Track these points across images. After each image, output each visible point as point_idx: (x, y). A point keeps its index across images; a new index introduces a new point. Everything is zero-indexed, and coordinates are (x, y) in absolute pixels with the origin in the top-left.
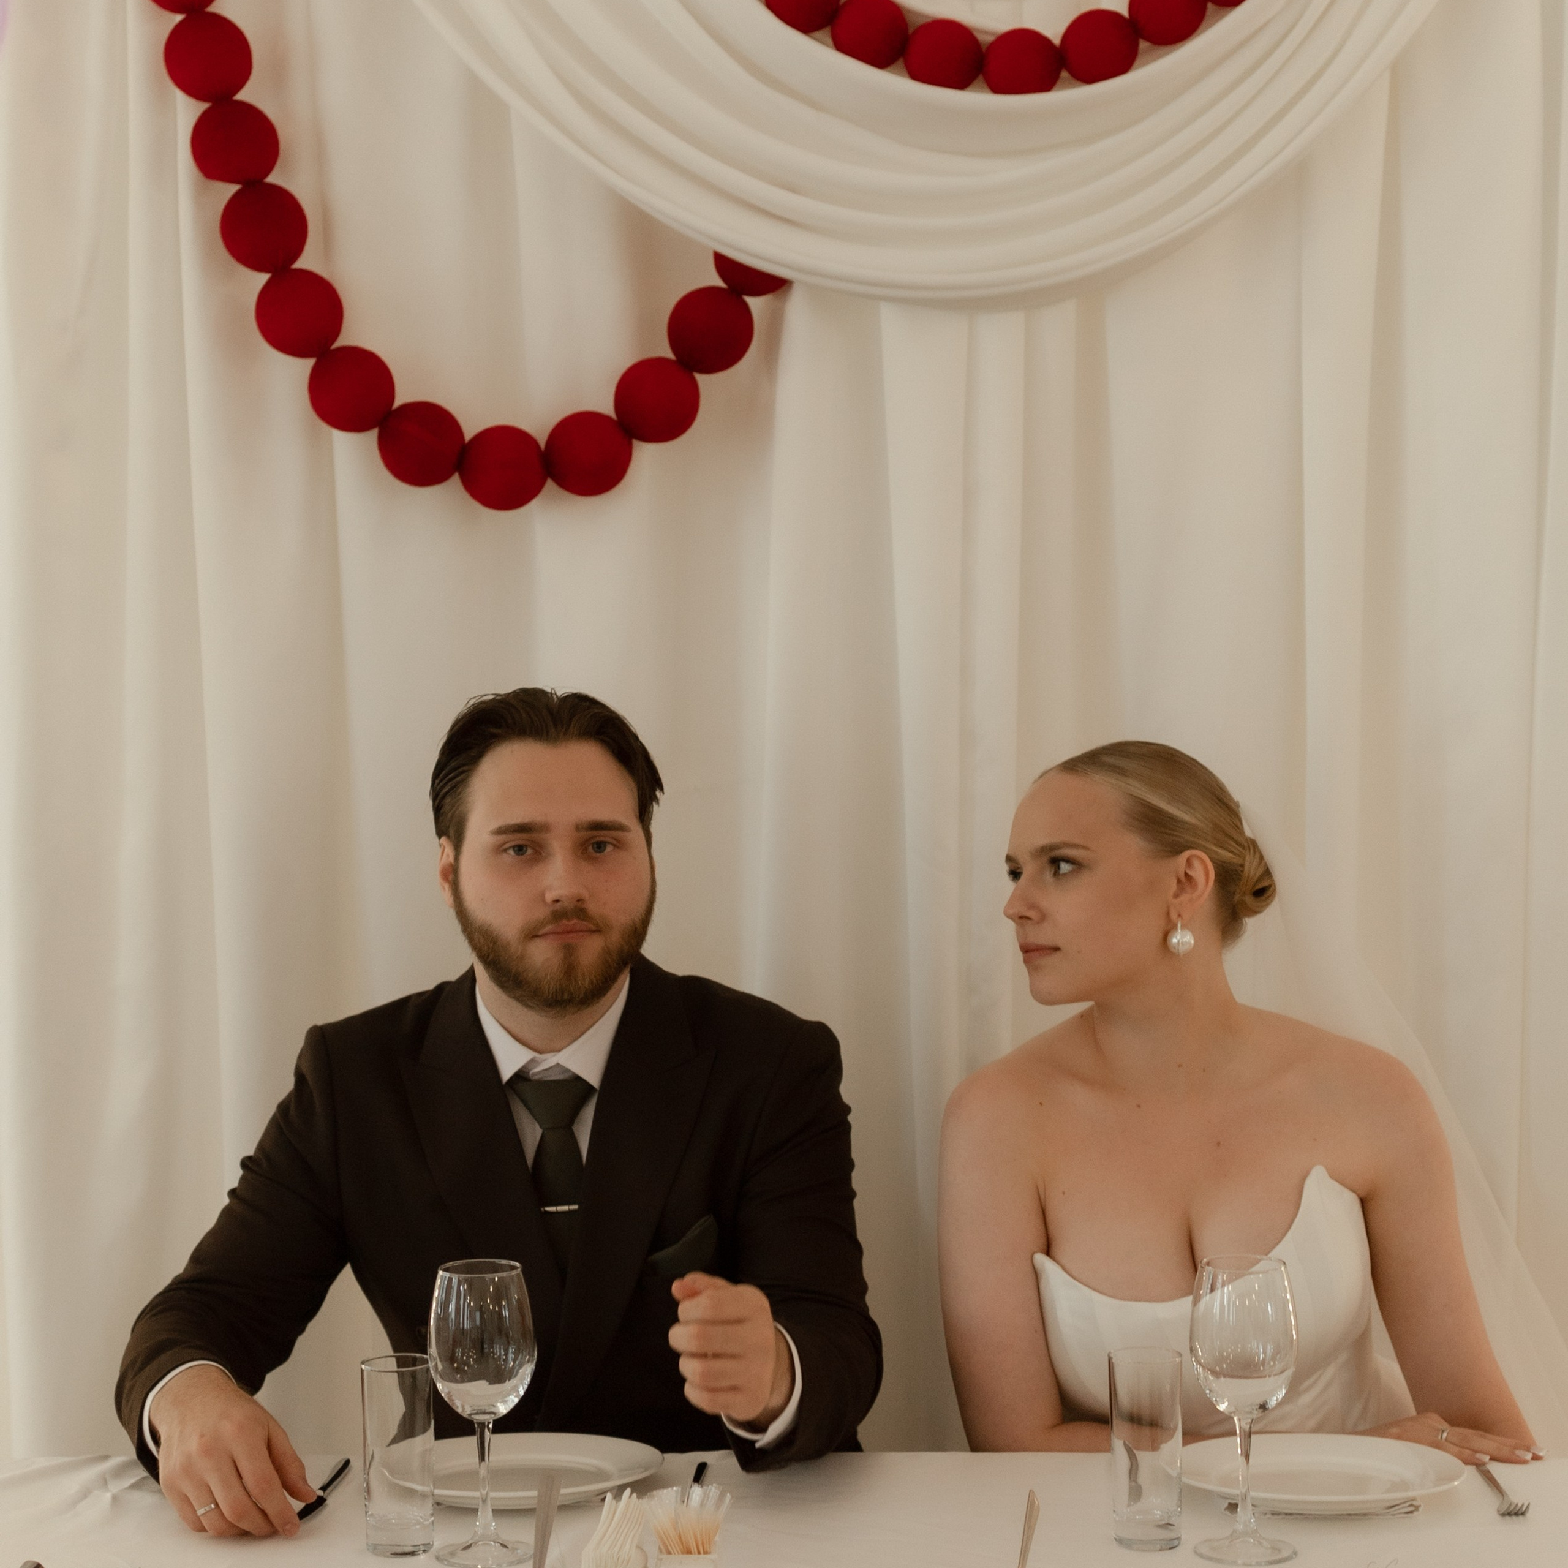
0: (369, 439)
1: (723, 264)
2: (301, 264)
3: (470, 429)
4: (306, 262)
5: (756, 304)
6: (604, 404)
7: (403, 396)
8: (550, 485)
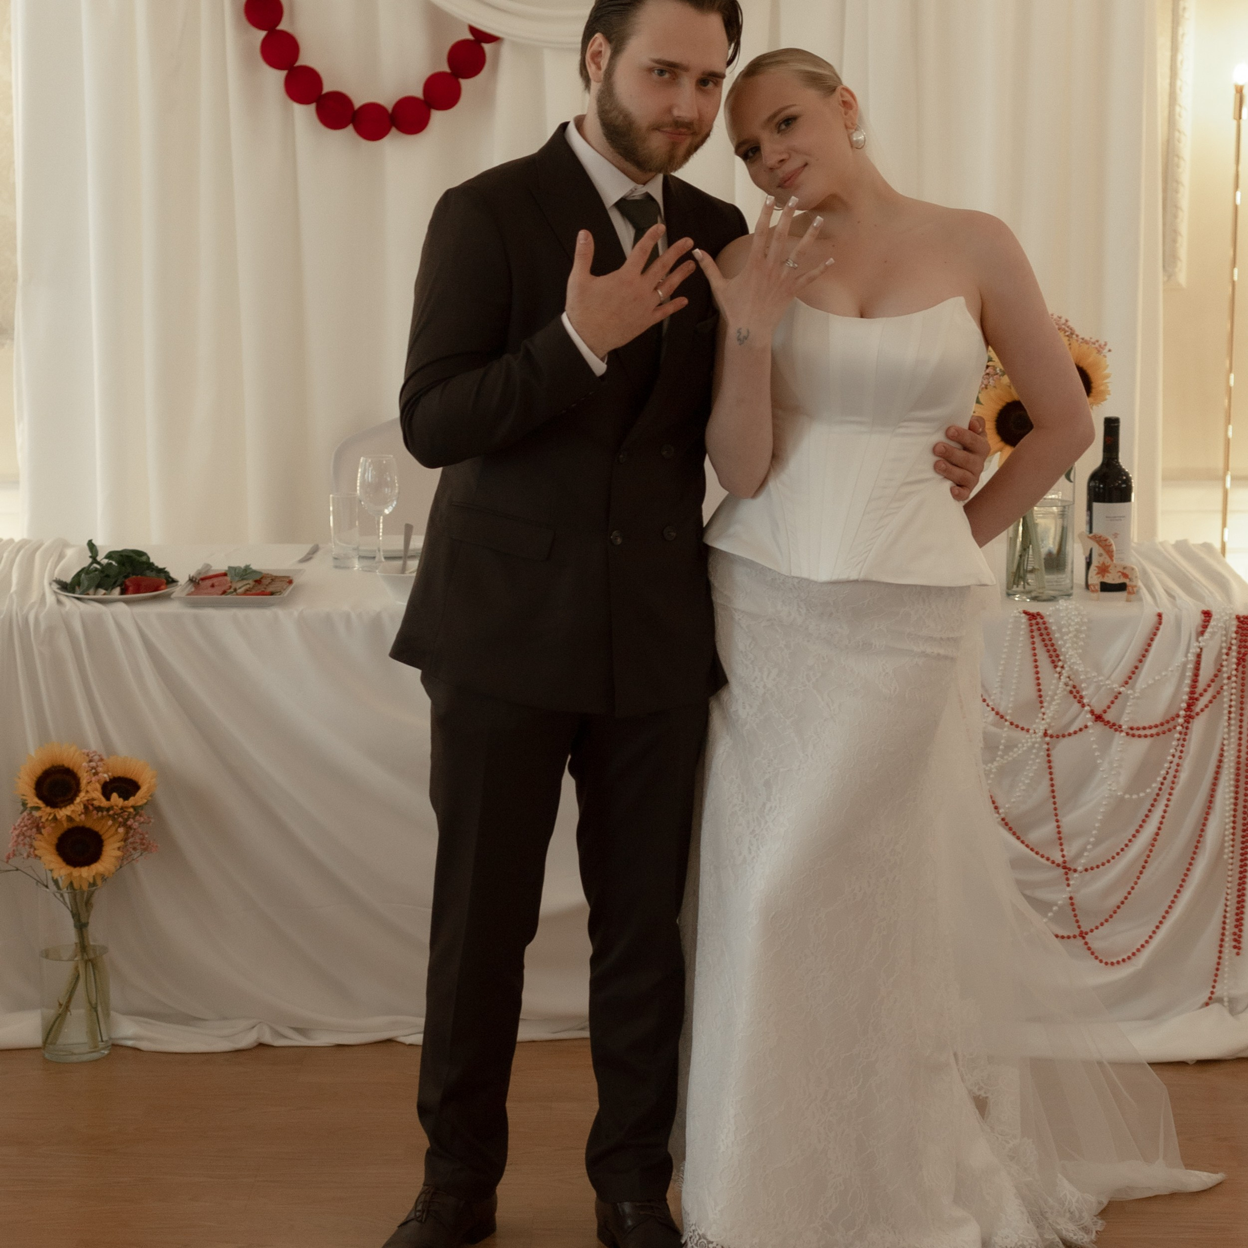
0: (312, 107)
1: (473, 30)
2: (280, 27)
3: (358, 103)
4: (282, 26)
5: (487, 47)
6: (417, 92)
7: (327, 88)
8: (394, 130)
